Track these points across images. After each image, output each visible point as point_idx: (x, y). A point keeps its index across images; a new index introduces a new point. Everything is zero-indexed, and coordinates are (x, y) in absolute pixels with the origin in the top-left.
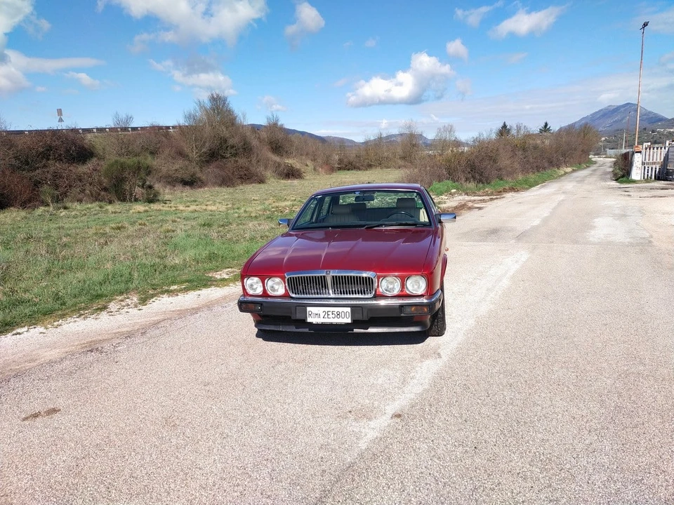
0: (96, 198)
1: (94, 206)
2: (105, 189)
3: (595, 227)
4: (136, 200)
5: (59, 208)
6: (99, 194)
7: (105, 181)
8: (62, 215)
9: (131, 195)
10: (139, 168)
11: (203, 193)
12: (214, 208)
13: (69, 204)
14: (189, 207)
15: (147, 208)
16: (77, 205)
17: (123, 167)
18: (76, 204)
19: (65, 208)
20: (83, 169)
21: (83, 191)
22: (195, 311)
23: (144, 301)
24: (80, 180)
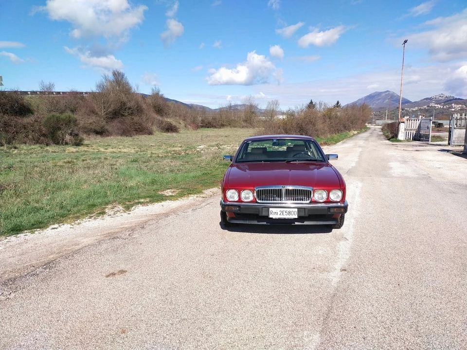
0: (37, 141)
1: (37, 147)
2: (44, 135)
4: (67, 144)
5: (11, 148)
6: (39, 139)
7: (44, 130)
8: (14, 153)
9: (63, 140)
10: (70, 122)
12: (125, 150)
13: (17, 146)
14: (107, 149)
15: (77, 149)
16: (23, 146)
17: (58, 120)
19: (15, 148)
20: (27, 120)
21: (27, 136)
22: (167, 215)
23: (128, 208)
24: (25, 128)
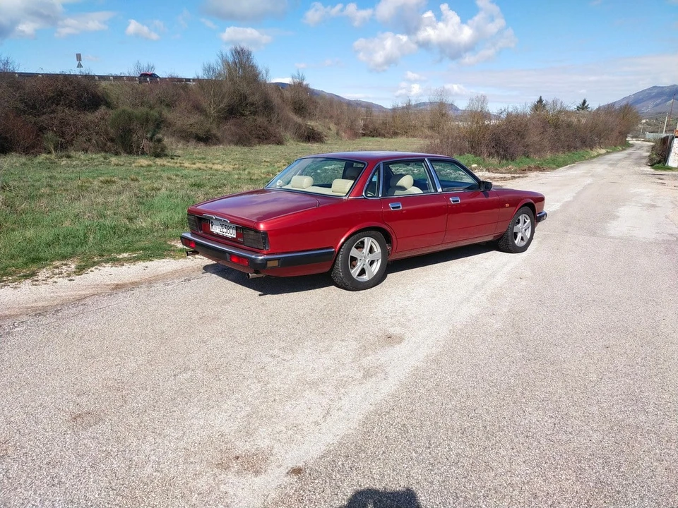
0: (103, 148)
1: (99, 157)
2: (112, 140)
3: (618, 217)
4: (143, 153)
5: (62, 157)
6: (106, 145)
7: (112, 131)
8: (62, 164)
9: (138, 147)
10: (147, 120)
11: (216, 151)
12: (219, 167)
13: (72, 153)
14: (194, 164)
15: (150, 163)
16: (81, 155)
17: (130, 118)
18: (80, 153)
19: (69, 157)
20: (90, 117)
21: (89, 140)
24: (87, 129)
